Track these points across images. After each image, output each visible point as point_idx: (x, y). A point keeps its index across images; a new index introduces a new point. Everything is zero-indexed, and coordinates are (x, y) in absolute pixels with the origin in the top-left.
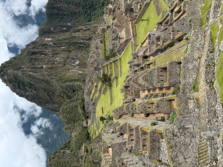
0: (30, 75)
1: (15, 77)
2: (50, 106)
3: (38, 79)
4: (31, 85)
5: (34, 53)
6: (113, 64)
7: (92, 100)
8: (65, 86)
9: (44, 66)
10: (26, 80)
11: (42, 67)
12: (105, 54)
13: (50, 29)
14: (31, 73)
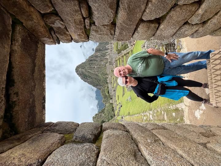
0: (88, 71)
1: (82, 72)
2: (99, 87)
3: (92, 74)
4: (90, 77)
5: (91, 60)
6: (125, 57)
8: (105, 77)
9: (95, 67)
10: (87, 74)
11: (94, 67)
12: (117, 47)
13: (100, 49)
14: (89, 70)
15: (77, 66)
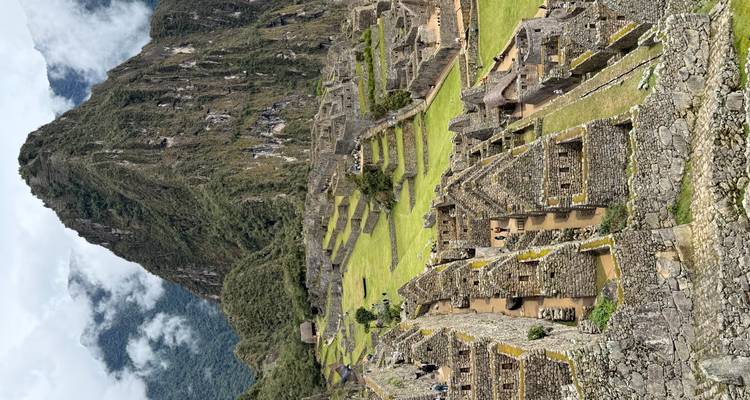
0: (123, 171)
1: (75, 175)
3: (151, 185)
4: (126, 205)
5: (135, 98)
6: (399, 132)
7: (330, 252)
8: (240, 207)
9: (170, 142)
10: (111, 186)
11: (164, 144)
12: (372, 97)
13: (187, 17)
14: (127, 163)
15: (31, 136)
